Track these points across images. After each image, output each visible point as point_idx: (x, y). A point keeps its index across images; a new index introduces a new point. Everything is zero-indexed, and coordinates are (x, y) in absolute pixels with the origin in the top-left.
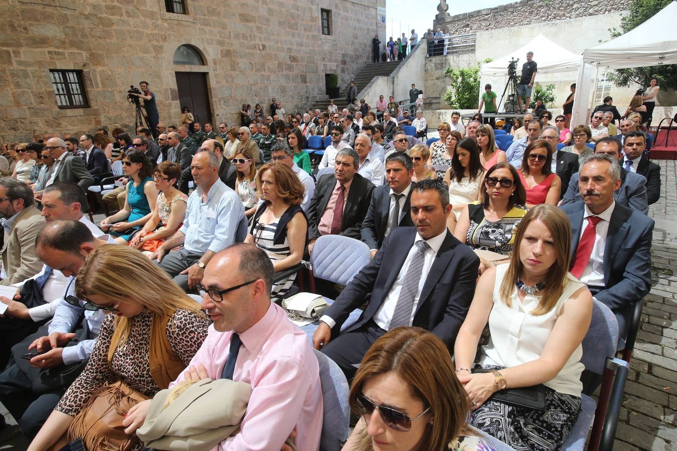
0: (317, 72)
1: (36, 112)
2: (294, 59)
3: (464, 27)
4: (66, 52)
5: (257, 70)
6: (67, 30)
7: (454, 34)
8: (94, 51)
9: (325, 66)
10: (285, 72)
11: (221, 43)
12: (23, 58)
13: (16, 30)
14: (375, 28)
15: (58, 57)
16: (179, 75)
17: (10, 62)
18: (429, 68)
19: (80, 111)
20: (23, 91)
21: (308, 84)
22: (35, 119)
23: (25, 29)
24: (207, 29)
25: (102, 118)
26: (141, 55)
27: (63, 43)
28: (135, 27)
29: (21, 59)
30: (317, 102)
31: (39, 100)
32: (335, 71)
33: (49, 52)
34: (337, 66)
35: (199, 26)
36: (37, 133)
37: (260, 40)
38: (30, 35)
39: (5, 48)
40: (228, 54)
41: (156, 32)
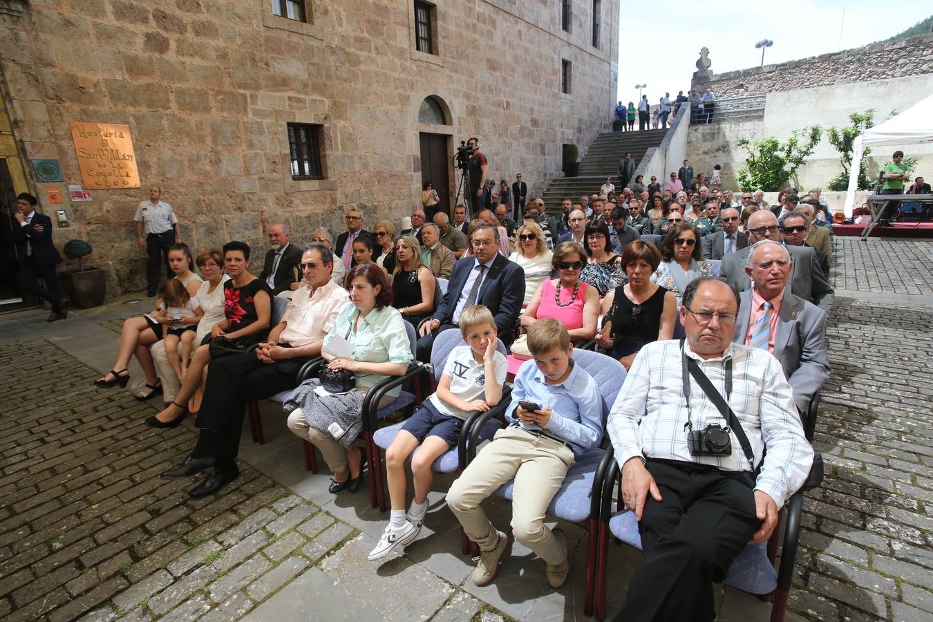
0: (555, 142)
1: (267, 184)
2: (535, 123)
3: (735, 88)
4: (308, 98)
5: (501, 135)
6: (311, 67)
7: (721, 96)
8: (337, 99)
9: (563, 133)
10: (526, 140)
11: (467, 96)
12: (260, 105)
13: (257, 66)
14: (608, 88)
15: (298, 105)
16: (424, 136)
17: (245, 110)
18: (693, 139)
19: (315, 184)
20: (256, 153)
21: (546, 157)
22: (265, 195)
23: (267, 64)
24: (454, 76)
25: (339, 195)
26: (386, 107)
27: (306, 86)
28: (383, 68)
29: (258, 107)
30: (554, 181)
31: (272, 167)
32: (571, 140)
33: (290, 98)
34: (574, 134)
35: (447, 72)
36: (265, 216)
37: (505, 95)
38: (270, 73)
39: (242, 91)
40: (473, 111)
41: (403, 76)
